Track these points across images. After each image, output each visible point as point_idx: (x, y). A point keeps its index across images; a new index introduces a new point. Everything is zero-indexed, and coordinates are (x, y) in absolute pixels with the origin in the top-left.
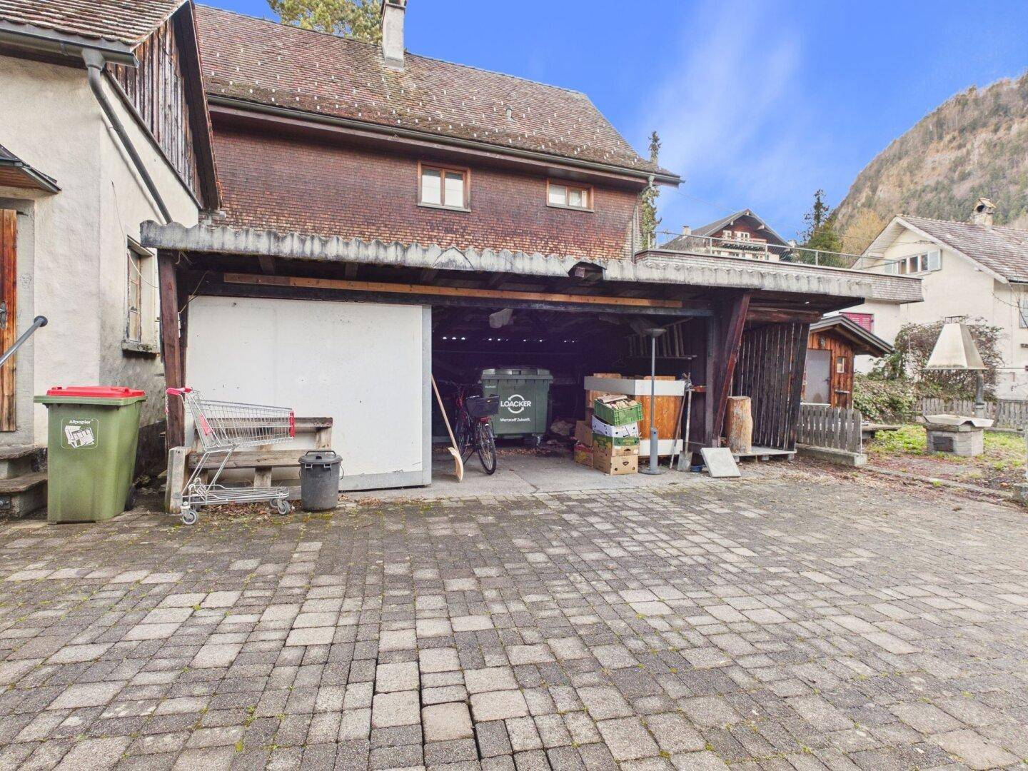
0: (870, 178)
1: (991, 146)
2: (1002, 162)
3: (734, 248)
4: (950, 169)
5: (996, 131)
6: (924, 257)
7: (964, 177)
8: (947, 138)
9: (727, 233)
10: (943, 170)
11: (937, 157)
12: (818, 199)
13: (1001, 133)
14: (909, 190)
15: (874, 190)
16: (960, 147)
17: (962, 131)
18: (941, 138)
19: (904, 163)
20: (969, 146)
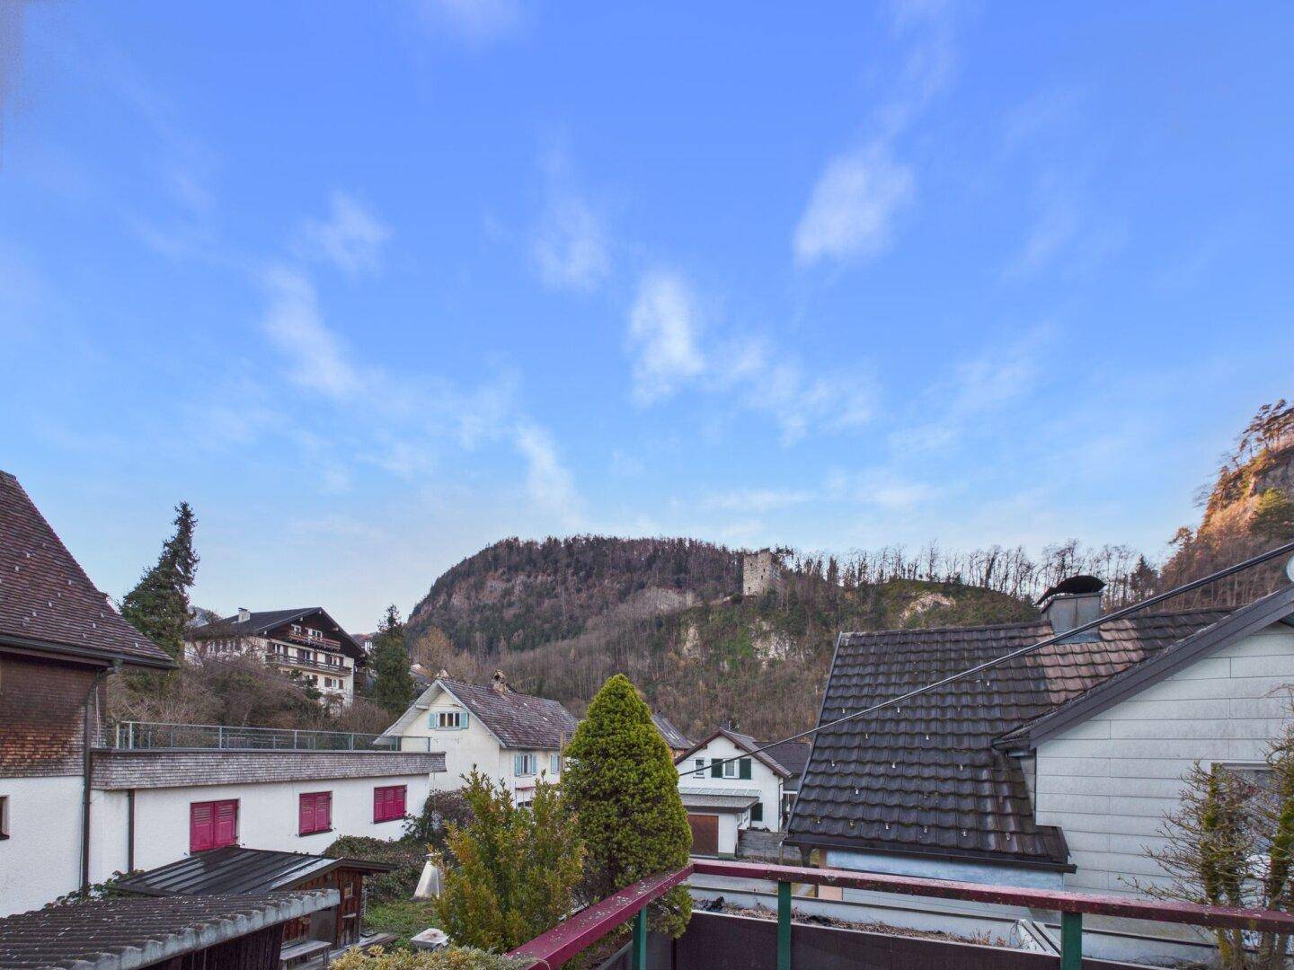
0: (446, 586)
1: (526, 586)
2: (532, 601)
3: (303, 645)
4: (501, 596)
5: (529, 576)
6: (457, 715)
7: (510, 605)
8: (501, 571)
9: (296, 627)
10: (498, 593)
11: (494, 583)
12: (392, 614)
13: (532, 579)
14: (474, 604)
15: (450, 596)
16: (508, 580)
17: (509, 569)
18: (496, 570)
19: (472, 580)
20: (513, 582)
